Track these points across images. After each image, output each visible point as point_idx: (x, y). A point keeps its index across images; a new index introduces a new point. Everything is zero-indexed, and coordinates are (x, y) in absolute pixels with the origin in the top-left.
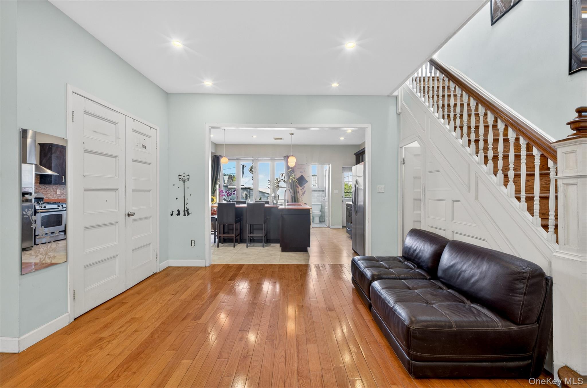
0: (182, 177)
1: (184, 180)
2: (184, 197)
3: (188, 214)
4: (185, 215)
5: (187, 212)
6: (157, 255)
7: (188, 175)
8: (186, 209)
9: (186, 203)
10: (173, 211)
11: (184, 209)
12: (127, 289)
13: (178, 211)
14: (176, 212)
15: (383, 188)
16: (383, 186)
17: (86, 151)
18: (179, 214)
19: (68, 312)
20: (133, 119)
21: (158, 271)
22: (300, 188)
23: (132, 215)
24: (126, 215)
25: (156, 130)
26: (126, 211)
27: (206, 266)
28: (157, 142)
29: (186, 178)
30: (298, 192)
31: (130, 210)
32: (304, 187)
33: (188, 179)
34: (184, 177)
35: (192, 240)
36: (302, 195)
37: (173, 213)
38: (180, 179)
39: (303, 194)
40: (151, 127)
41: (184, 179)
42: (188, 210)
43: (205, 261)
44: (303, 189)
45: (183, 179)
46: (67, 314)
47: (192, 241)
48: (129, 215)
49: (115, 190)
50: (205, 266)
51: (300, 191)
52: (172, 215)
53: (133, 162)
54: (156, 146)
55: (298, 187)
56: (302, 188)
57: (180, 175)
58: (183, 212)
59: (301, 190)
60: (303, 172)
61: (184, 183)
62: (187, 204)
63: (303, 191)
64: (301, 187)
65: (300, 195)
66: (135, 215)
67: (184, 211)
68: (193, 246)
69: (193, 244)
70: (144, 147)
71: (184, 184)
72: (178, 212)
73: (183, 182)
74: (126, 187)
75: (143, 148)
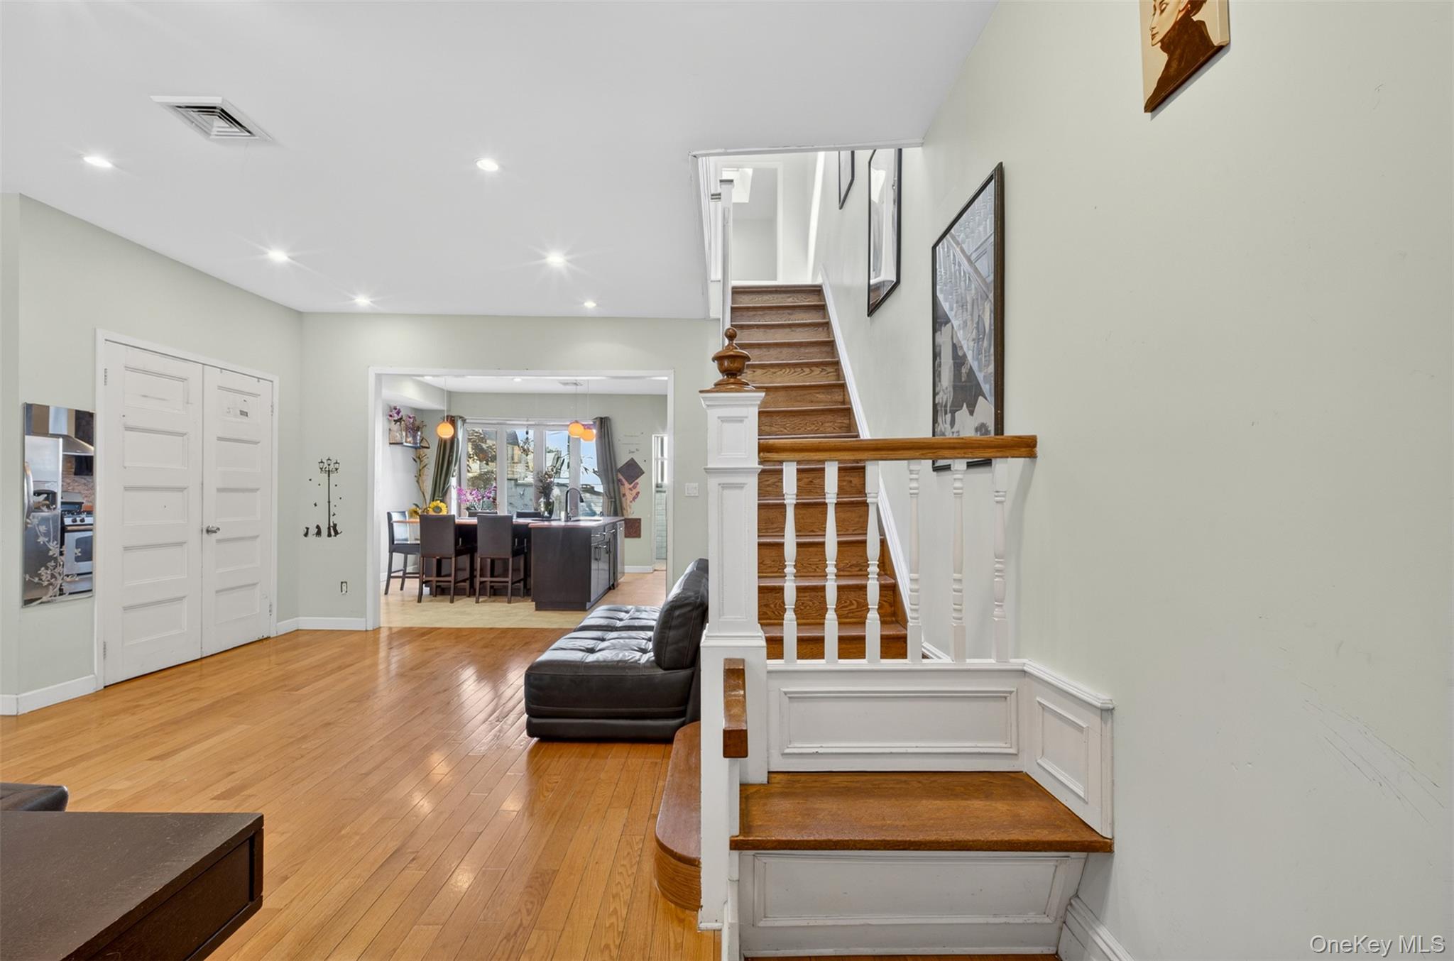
0: (326, 465)
1: (329, 471)
2: (329, 502)
3: (336, 533)
4: (329, 535)
5: (334, 530)
6: (270, 606)
7: (337, 463)
8: (332, 524)
9: (332, 514)
10: (307, 529)
11: (329, 524)
12: (204, 656)
13: (318, 527)
14: (313, 530)
15: (696, 488)
16: (697, 484)
17: (128, 428)
18: (319, 533)
19: (94, 674)
20: (219, 370)
21: (273, 635)
22: (627, 485)
23: (215, 532)
24: (202, 531)
25: (271, 383)
26: (202, 525)
27: (368, 629)
28: (272, 403)
29: (332, 467)
30: (624, 495)
31: (213, 524)
32: (637, 483)
33: (337, 469)
34: (329, 465)
35: (342, 581)
36: (631, 502)
37: (309, 531)
38: (321, 469)
39: (634, 499)
40: (258, 378)
41: (329, 469)
42: (335, 525)
43: (366, 621)
44: (634, 487)
45: (327, 469)
46: (92, 676)
47: (342, 583)
48: (208, 531)
49: (181, 489)
50: (364, 629)
51: (627, 492)
52: (306, 535)
53: (219, 442)
54: (272, 412)
55: (623, 485)
56: (632, 485)
57: (322, 462)
58: (327, 530)
59: (630, 489)
60: (633, 452)
61: (329, 476)
62: (334, 515)
63: (634, 492)
64: (630, 484)
65: (628, 502)
66: (218, 532)
67: (329, 528)
68: (344, 592)
69: (344, 588)
70: (244, 413)
71: (329, 480)
72: (317, 530)
73: (327, 475)
74: (202, 484)
75: (242, 416)
